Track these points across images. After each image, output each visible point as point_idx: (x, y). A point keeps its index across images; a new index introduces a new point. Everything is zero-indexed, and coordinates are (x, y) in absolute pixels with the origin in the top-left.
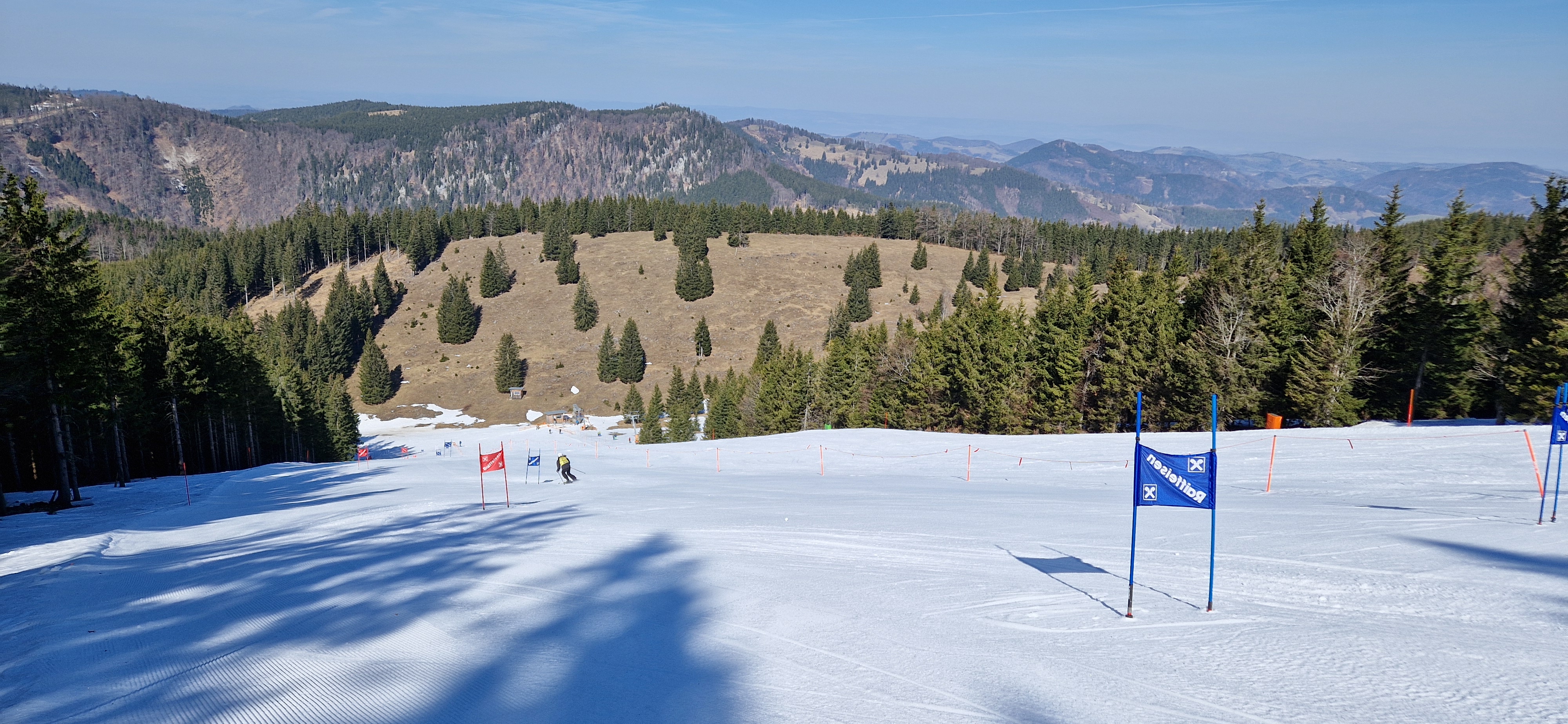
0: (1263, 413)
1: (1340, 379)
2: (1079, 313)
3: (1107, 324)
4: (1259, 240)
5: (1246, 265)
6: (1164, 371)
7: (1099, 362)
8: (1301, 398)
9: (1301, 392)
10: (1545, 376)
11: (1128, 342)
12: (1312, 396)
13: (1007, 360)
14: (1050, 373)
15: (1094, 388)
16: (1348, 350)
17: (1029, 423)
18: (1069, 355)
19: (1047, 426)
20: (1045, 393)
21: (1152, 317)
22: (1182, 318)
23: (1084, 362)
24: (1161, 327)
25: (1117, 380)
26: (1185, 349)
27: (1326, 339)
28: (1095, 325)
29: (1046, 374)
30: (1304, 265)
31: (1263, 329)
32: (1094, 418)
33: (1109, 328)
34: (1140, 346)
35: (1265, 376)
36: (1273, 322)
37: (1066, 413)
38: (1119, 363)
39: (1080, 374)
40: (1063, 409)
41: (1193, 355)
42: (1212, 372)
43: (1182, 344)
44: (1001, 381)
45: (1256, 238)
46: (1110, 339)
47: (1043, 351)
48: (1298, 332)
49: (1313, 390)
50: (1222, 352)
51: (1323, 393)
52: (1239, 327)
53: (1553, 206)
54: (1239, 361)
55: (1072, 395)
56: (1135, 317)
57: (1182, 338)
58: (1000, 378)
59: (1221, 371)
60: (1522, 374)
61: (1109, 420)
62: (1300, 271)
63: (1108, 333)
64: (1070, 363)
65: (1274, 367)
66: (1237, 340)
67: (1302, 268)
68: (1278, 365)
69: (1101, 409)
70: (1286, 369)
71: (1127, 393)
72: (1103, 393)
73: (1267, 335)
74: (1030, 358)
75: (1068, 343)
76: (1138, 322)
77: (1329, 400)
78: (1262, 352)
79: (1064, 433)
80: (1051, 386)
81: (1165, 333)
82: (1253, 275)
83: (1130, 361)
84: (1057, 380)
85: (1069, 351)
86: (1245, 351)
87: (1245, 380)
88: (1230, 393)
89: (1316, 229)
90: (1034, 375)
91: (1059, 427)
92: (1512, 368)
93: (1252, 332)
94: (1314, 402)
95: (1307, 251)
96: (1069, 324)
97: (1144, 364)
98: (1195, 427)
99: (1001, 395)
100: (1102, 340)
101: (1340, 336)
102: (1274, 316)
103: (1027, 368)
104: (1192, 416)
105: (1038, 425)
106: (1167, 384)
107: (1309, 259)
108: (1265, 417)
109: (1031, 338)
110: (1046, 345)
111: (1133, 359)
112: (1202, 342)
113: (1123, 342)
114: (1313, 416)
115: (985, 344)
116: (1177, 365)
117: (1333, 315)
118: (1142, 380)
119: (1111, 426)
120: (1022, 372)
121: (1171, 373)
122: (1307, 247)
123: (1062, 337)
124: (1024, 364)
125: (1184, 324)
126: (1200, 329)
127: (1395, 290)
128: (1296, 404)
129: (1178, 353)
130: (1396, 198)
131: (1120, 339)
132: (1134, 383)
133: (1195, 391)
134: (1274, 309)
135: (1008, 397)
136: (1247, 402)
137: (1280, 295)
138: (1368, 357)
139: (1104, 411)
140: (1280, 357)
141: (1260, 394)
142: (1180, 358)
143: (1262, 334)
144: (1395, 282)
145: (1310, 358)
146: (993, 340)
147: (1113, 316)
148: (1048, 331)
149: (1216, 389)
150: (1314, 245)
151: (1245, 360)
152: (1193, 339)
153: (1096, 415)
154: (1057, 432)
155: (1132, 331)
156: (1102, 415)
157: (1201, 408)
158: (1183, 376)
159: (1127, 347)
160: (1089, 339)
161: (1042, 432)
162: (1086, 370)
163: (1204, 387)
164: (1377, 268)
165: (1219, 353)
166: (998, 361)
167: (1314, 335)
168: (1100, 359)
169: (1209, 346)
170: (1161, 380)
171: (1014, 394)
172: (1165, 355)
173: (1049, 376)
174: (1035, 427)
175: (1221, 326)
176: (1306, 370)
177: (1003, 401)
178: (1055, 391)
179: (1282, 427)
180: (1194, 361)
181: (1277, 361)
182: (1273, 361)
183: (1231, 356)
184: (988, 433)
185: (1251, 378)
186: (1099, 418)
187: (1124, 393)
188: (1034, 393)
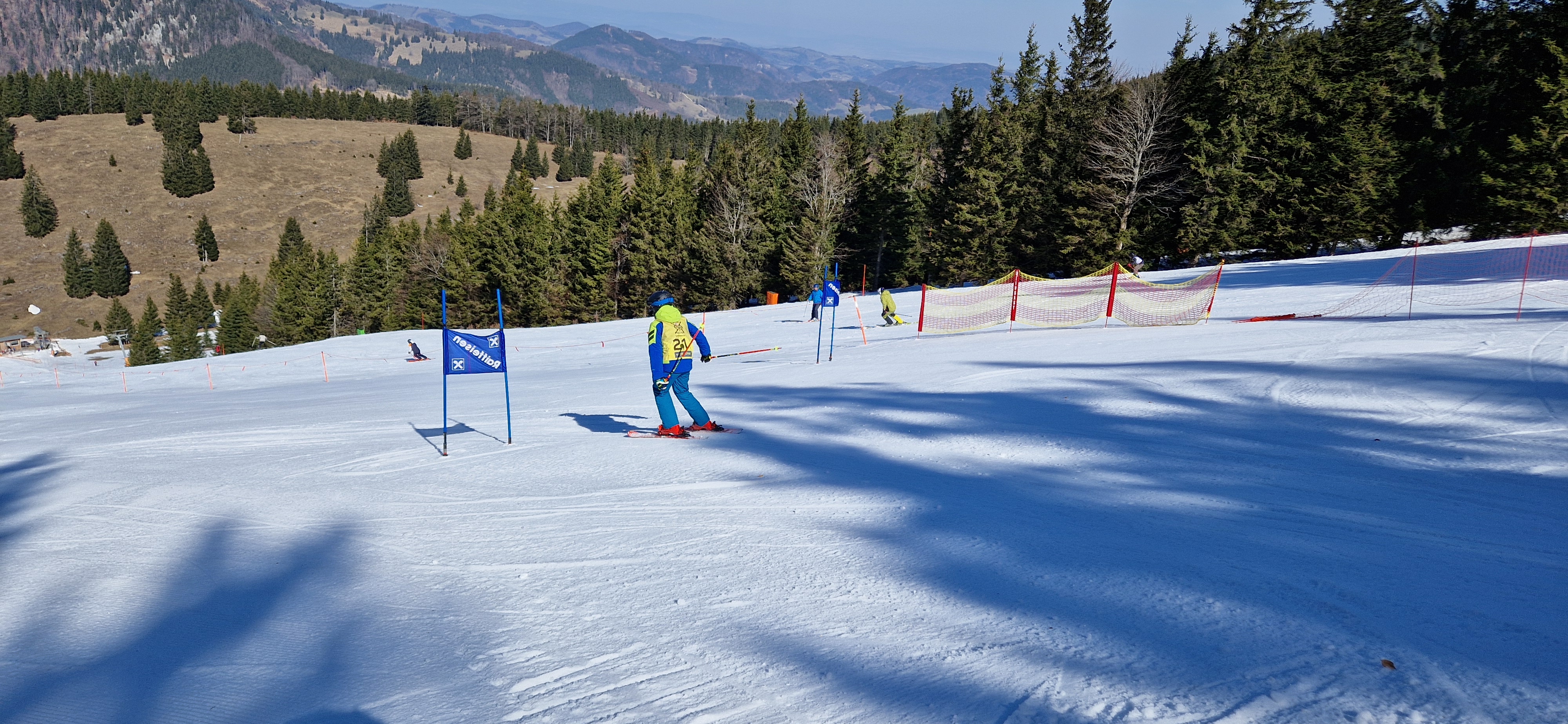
0: (764, 292)
1: (820, 259)
2: (607, 205)
3: (632, 215)
4: (752, 137)
5: (744, 160)
6: (682, 259)
7: (627, 252)
8: (792, 277)
9: (792, 272)
10: (953, 249)
11: (652, 233)
12: (799, 275)
13: (542, 253)
14: (583, 265)
15: (624, 277)
16: (824, 234)
17: (568, 313)
18: (599, 246)
19: (585, 316)
20: (580, 284)
21: (670, 209)
22: (696, 209)
23: (614, 251)
24: (678, 217)
25: (643, 268)
26: (698, 237)
27: (806, 223)
28: (622, 219)
29: (580, 266)
30: (793, 159)
31: (761, 217)
32: (626, 305)
33: (634, 219)
34: (662, 235)
35: (764, 258)
36: (769, 210)
37: (600, 302)
38: (645, 252)
39: (612, 264)
40: (598, 298)
41: (706, 243)
42: (722, 257)
43: (696, 232)
44: (537, 274)
45: (749, 135)
46: (635, 230)
47: (576, 243)
48: (788, 219)
49: (800, 269)
50: (729, 239)
51: (808, 271)
52: (742, 216)
53: (957, 111)
54: (743, 247)
55: (604, 285)
56: (655, 208)
57: (697, 227)
58: (536, 271)
59: (729, 256)
60: (939, 248)
61: (640, 307)
62: (790, 165)
63: (633, 224)
64: (601, 253)
65: (769, 251)
66: (740, 228)
67: (792, 162)
68: (773, 249)
69: (632, 297)
70: (779, 251)
71: (653, 280)
72: (632, 280)
73: (764, 223)
74: (565, 251)
75: (598, 235)
76: (659, 212)
77: (813, 277)
78: (761, 237)
79: (601, 321)
80: (585, 277)
81: (683, 223)
82: (749, 168)
83: (653, 250)
84: (590, 271)
85: (599, 243)
86: (747, 238)
87: (749, 263)
88: (738, 275)
89: (800, 128)
90: (570, 267)
91: (596, 316)
92: (933, 244)
93: (753, 221)
94: (801, 280)
95: (794, 147)
96: (599, 217)
97: (665, 252)
98: (712, 308)
99: (538, 288)
100: (628, 231)
101: (818, 222)
102: (768, 205)
103: (562, 261)
104: (709, 298)
105: (576, 315)
106: (685, 270)
107: (796, 154)
108: (766, 294)
109: (565, 231)
110: (579, 238)
111: (656, 248)
112: (713, 230)
113: (647, 233)
114: (802, 291)
115: (519, 238)
116: (693, 253)
117: (813, 201)
118: (665, 267)
119: (642, 312)
120: (558, 264)
121: (688, 260)
122: (794, 142)
123: (594, 228)
124: (560, 257)
125: (698, 213)
126: (711, 219)
127: (857, 181)
128: (788, 282)
129: (694, 241)
130: (856, 100)
131: (644, 230)
132: (660, 270)
133: (709, 275)
134: (768, 199)
135: (546, 290)
136: (751, 282)
137: (772, 186)
138: (842, 237)
139: (634, 298)
140: (775, 241)
141: (761, 274)
142: (695, 246)
143: (760, 221)
144: (859, 173)
145: (797, 243)
146: (527, 234)
147: (637, 208)
148: (579, 224)
149: (726, 273)
150: (799, 142)
151: (748, 246)
152: (706, 227)
153: (627, 302)
154: (594, 320)
155: (654, 222)
156: (633, 302)
157: (715, 291)
158: (698, 262)
159: (651, 237)
160: (617, 231)
161: (581, 321)
162: (617, 259)
163: (715, 271)
164: (845, 162)
165: (728, 239)
166: (535, 255)
167: (797, 221)
168: (629, 249)
169: (718, 234)
170: (679, 267)
171: (551, 286)
172: (683, 243)
173: (582, 267)
174: (573, 317)
175: (727, 216)
176: (794, 252)
177: (541, 294)
178: (589, 281)
179: (779, 302)
180: (705, 248)
181: (773, 245)
182: (771, 246)
183: (737, 242)
184: (529, 327)
185: (753, 261)
186: (631, 304)
187: (651, 280)
188: (570, 285)
